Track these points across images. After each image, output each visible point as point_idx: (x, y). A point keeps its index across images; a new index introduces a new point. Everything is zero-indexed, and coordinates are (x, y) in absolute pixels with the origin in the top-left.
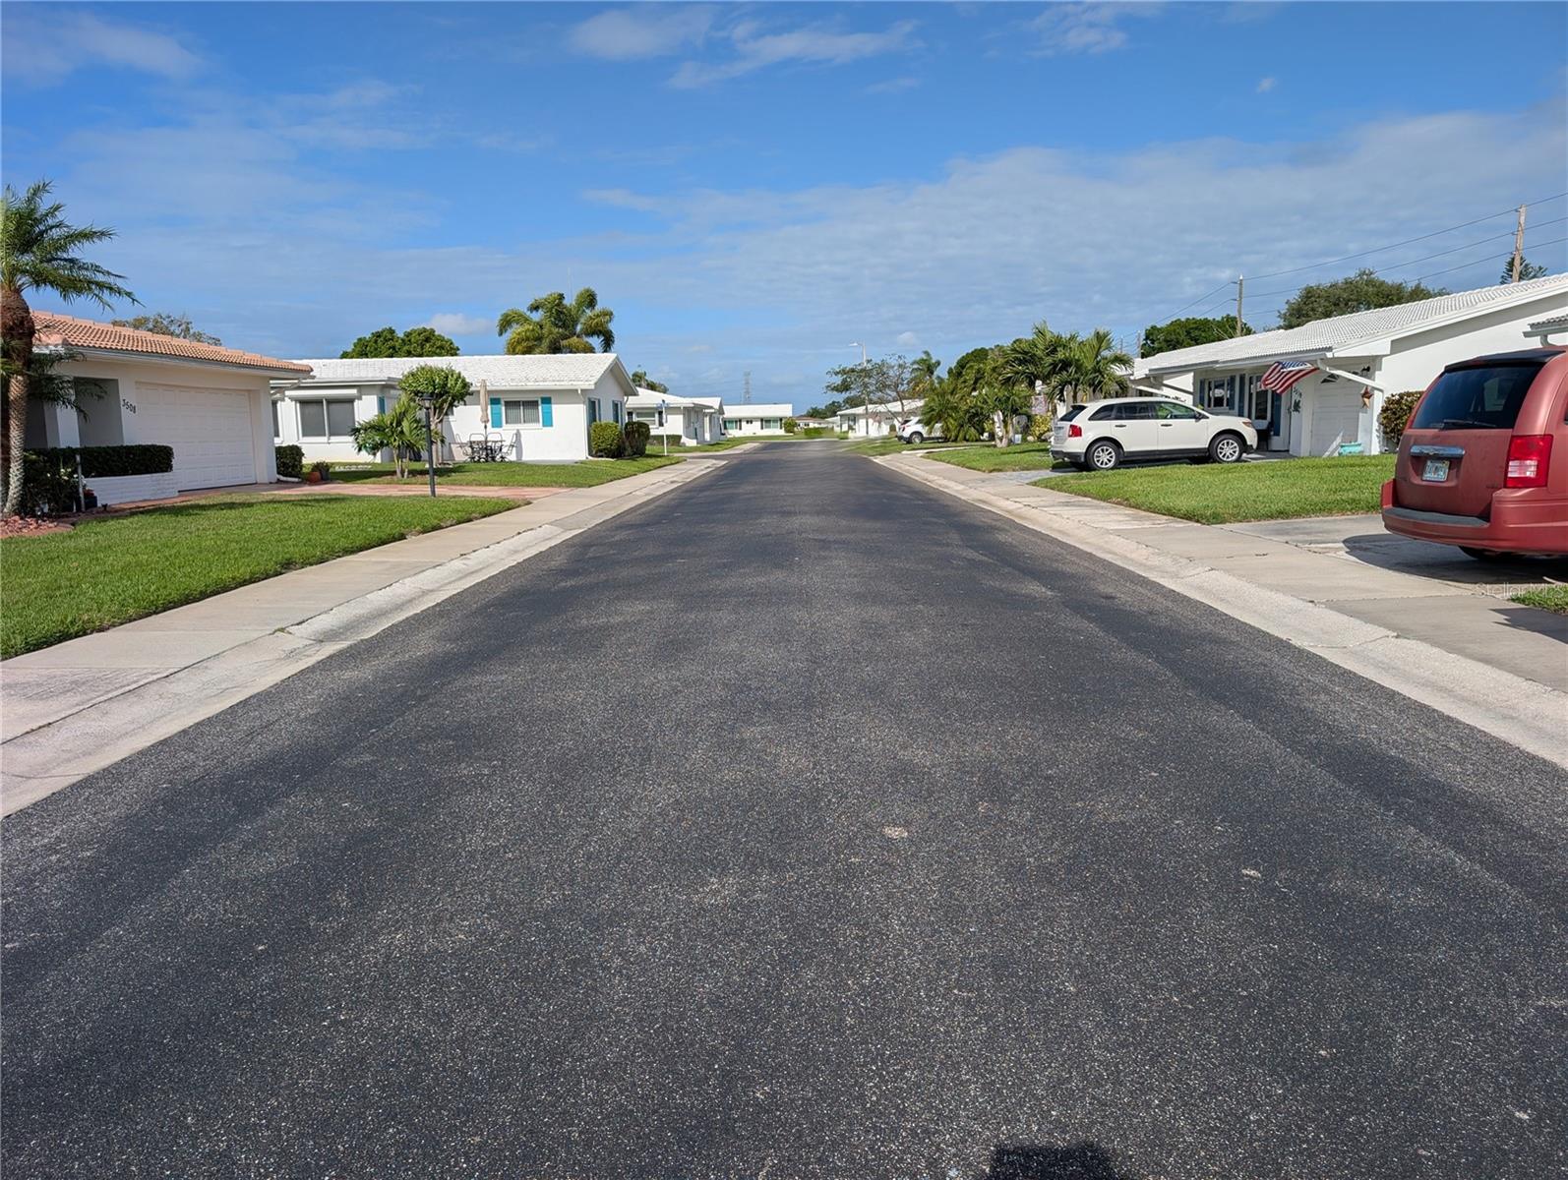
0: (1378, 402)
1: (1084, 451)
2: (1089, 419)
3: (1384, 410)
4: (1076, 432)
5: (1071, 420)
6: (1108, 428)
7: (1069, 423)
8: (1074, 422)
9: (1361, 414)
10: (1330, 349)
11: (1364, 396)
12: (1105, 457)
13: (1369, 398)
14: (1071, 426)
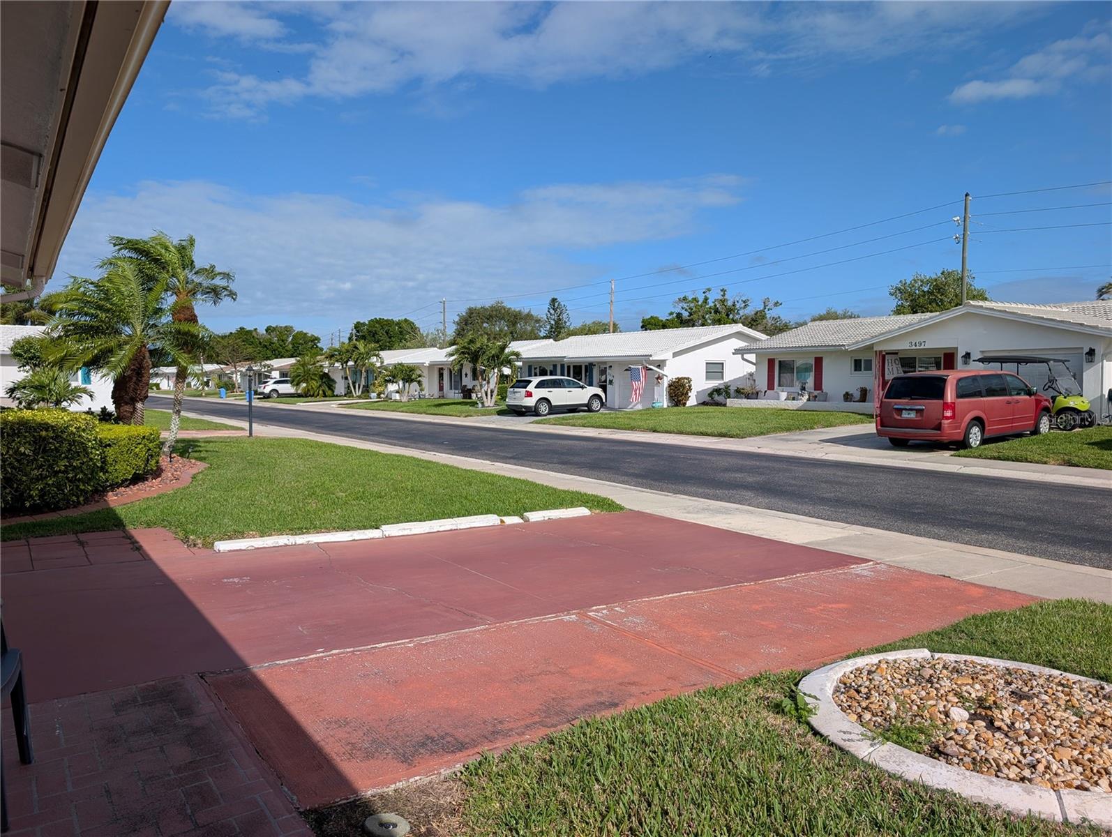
0: (666, 382)
1: (534, 405)
2: (535, 387)
3: (670, 386)
4: (529, 394)
5: (526, 388)
6: (543, 393)
7: (525, 390)
8: (528, 389)
9: (655, 388)
10: (651, 356)
11: (657, 378)
12: (544, 409)
13: (661, 379)
14: (526, 391)
